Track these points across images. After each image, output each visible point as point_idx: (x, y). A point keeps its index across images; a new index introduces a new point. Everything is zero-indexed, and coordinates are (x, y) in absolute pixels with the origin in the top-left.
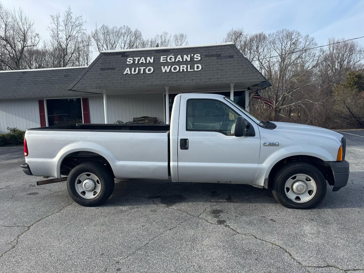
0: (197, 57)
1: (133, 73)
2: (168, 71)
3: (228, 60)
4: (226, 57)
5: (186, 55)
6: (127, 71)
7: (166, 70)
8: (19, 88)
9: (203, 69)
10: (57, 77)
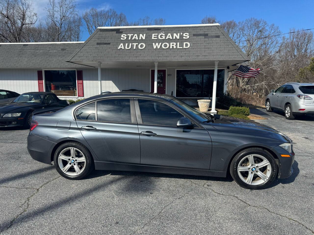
1: (126, 48)
2: (159, 47)
3: (215, 39)
4: (212, 37)
5: (175, 34)
6: (121, 46)
7: (157, 46)
8: (20, 59)
9: (192, 47)
10: (55, 50)
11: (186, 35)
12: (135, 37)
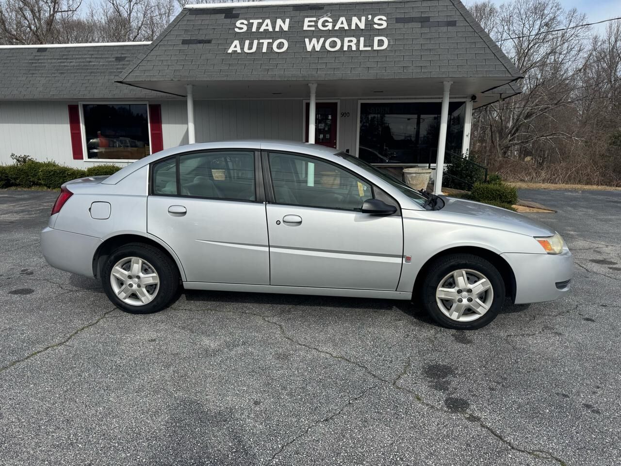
0: (381, 22)
1: (246, 50)
2: (318, 48)
3: (444, 29)
4: (438, 24)
5: (356, 18)
6: (235, 46)
7: (314, 46)
8: (31, 79)
9: (392, 48)
10: (102, 60)
11: (379, 19)
12: (267, 25)
